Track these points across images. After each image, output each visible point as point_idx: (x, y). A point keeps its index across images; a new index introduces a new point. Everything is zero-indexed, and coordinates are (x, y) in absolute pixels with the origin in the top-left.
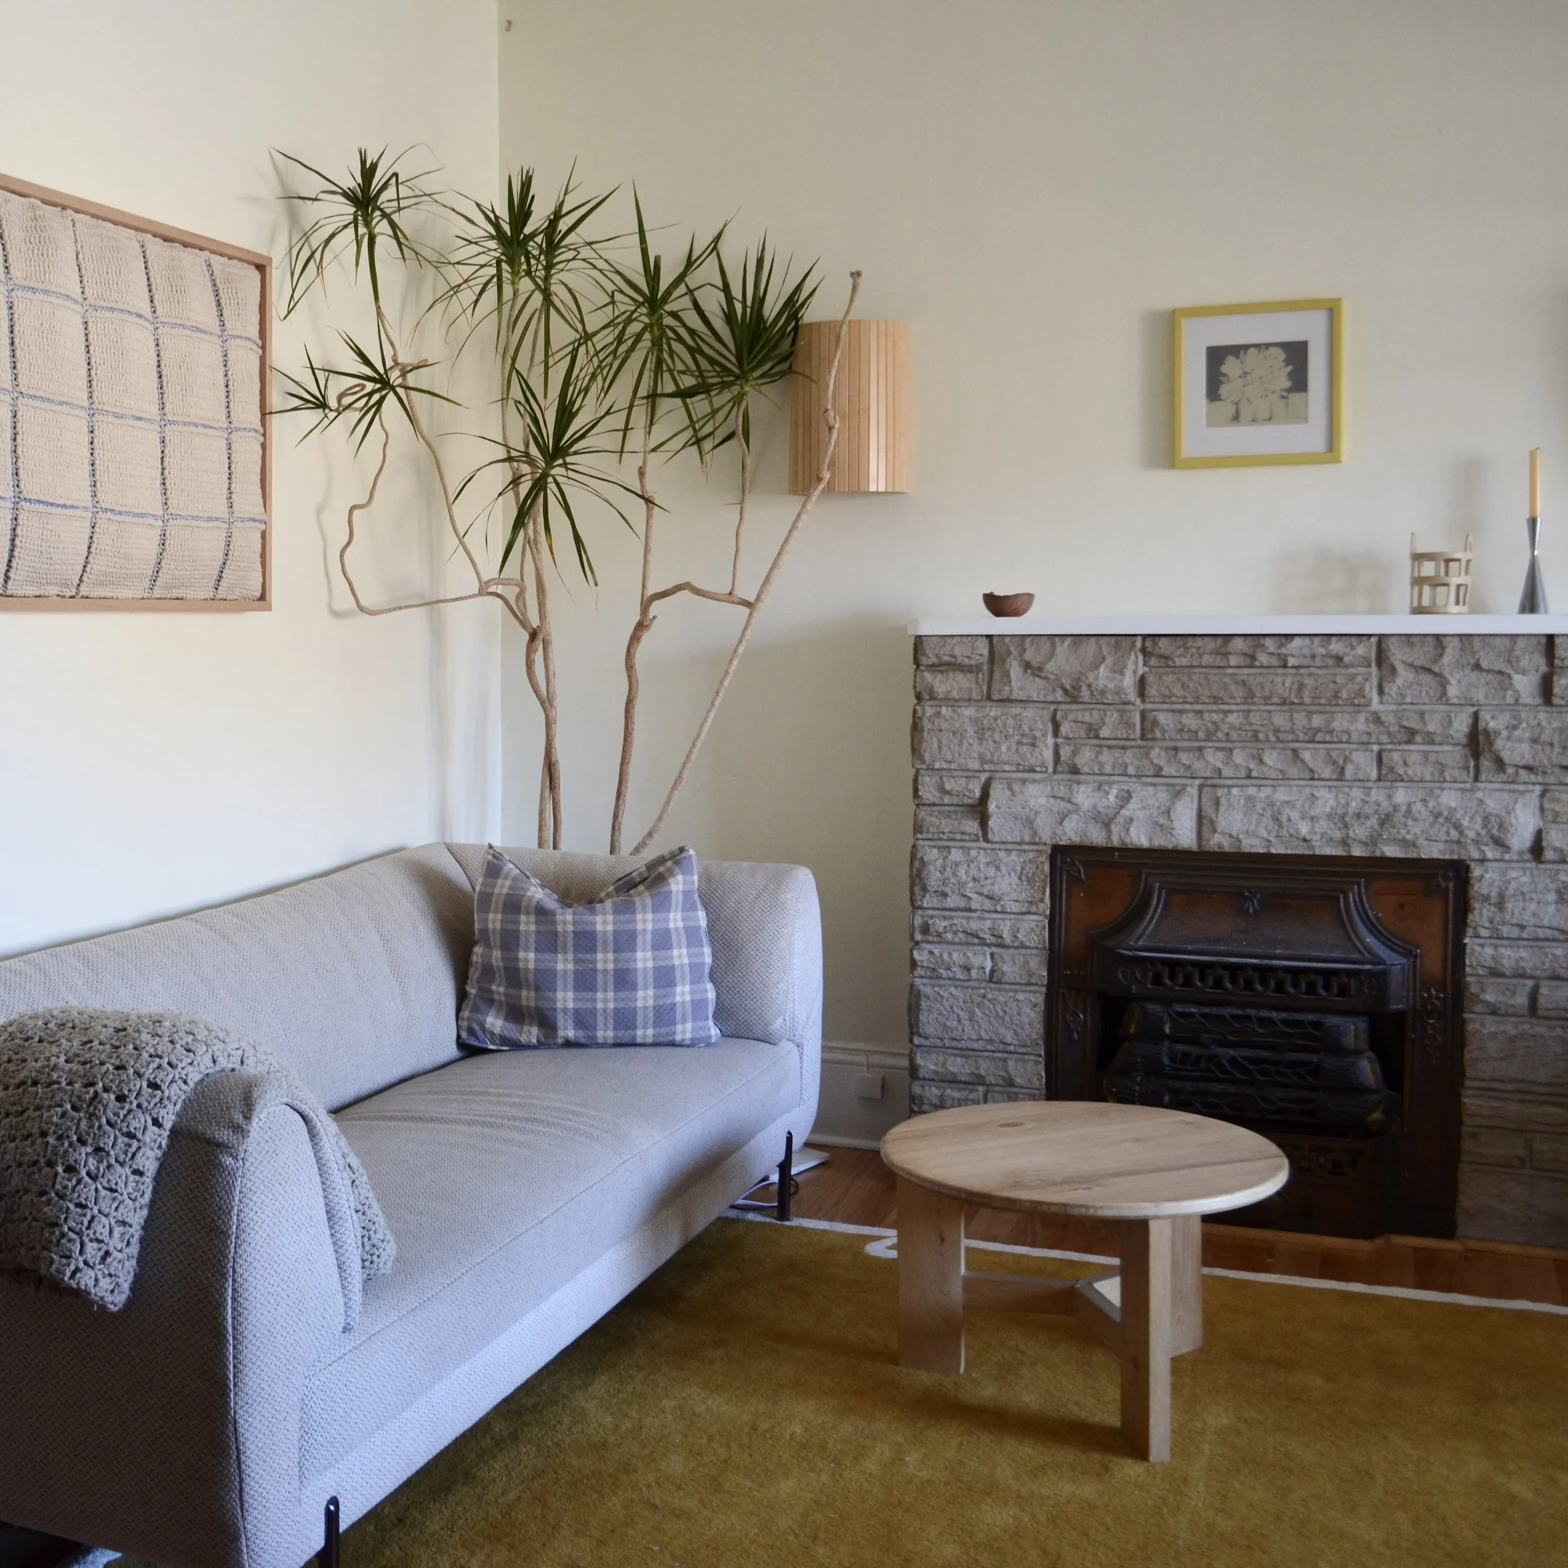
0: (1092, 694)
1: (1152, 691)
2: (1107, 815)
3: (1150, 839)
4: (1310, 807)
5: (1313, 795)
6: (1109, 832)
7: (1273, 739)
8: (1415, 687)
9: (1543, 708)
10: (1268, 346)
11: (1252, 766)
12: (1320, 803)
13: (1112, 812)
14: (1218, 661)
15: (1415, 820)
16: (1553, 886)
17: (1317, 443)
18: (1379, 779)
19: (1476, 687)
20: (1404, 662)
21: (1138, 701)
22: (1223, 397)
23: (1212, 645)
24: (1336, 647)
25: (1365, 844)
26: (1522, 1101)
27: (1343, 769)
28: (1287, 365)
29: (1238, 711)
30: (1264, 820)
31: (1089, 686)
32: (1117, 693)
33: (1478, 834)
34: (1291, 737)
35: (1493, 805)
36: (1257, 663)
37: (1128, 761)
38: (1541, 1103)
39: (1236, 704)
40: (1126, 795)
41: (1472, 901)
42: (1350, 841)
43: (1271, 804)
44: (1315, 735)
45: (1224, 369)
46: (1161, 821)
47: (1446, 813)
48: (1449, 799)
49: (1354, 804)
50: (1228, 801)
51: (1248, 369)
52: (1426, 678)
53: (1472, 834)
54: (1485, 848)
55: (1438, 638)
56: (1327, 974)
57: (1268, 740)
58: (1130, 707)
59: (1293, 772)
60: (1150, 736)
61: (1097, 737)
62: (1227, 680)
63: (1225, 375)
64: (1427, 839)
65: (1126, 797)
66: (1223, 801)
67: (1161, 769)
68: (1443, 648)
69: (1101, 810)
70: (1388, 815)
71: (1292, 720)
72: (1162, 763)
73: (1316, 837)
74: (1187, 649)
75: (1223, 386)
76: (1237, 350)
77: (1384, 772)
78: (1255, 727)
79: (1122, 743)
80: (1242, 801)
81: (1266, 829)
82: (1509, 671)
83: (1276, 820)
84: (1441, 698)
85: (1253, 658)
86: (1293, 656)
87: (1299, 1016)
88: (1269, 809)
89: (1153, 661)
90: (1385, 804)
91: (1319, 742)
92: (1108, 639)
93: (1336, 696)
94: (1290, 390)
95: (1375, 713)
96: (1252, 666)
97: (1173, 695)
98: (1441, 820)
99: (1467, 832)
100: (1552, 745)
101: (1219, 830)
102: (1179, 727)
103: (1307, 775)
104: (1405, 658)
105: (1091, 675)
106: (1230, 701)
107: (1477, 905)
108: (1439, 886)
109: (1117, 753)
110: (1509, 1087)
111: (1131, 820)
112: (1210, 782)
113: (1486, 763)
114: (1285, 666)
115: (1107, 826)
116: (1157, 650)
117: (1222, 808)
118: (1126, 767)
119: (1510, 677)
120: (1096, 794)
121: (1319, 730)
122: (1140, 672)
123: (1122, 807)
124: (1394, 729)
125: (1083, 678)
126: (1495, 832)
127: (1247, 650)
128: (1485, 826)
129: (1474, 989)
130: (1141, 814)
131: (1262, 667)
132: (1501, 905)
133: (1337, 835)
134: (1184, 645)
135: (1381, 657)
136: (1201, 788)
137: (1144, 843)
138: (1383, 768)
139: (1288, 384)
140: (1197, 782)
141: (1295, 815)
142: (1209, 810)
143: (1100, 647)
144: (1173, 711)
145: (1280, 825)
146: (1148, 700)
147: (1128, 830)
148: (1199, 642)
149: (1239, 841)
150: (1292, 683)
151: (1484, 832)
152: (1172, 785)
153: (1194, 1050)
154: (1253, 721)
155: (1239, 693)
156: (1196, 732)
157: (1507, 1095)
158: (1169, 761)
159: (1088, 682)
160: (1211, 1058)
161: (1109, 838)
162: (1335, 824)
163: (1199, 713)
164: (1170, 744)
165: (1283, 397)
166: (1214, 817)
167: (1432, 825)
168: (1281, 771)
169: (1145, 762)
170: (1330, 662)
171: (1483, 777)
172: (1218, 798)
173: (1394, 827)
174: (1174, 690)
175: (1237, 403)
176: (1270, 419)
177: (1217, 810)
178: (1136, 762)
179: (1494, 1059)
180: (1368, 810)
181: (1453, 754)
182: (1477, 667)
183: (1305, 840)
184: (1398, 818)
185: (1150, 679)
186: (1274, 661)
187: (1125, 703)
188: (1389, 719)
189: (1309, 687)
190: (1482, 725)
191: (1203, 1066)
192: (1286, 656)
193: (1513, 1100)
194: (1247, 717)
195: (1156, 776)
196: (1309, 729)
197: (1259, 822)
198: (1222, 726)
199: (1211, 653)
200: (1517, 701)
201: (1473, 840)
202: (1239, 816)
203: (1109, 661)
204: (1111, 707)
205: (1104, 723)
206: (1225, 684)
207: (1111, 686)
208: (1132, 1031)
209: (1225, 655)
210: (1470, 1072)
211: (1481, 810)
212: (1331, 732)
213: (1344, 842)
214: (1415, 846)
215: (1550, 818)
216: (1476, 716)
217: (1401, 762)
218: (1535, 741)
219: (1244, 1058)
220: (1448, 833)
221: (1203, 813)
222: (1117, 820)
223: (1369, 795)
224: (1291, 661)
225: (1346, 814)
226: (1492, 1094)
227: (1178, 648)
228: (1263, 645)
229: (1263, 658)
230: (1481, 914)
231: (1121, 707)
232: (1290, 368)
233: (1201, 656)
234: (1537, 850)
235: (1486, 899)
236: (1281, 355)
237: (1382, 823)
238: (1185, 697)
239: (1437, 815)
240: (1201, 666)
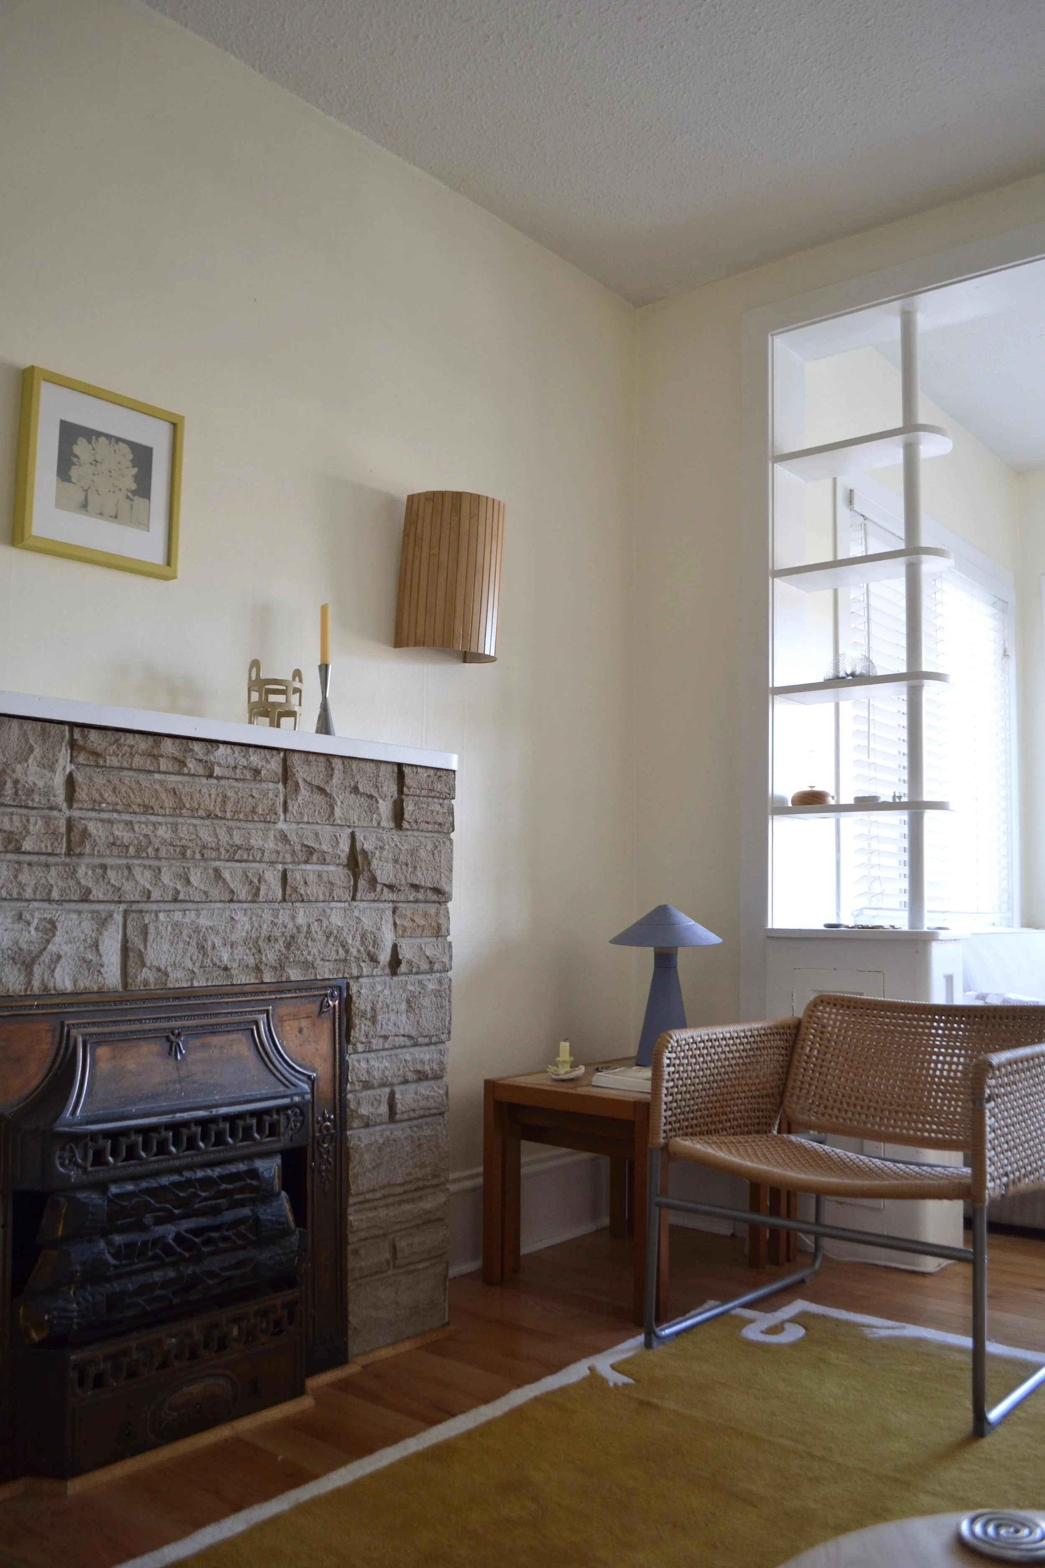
0: (16, 794)
1: (82, 794)
2: (30, 952)
3: (75, 982)
4: (231, 932)
5: (232, 918)
6: (30, 974)
7: (198, 856)
8: (310, 806)
9: (394, 832)
10: (118, 440)
11: (179, 887)
12: (239, 926)
13: (36, 949)
14: (149, 765)
15: (313, 940)
16: (404, 996)
17: (157, 556)
18: (284, 900)
19: (353, 809)
20: (305, 780)
21: (64, 806)
22: (73, 480)
23: (143, 744)
24: (255, 759)
25: (275, 969)
26: (387, 1206)
27: (258, 889)
28: (133, 467)
29: (166, 824)
30: (190, 948)
31: (16, 782)
32: (46, 794)
33: (359, 951)
34: (214, 854)
35: (367, 923)
36: (186, 770)
37: (52, 882)
38: (400, 1203)
39: (164, 815)
40: (48, 926)
41: (354, 1018)
42: (263, 967)
43: (197, 930)
44: (235, 852)
45: (77, 449)
46: (90, 956)
47: (335, 932)
48: (336, 919)
49: (265, 927)
50: (156, 928)
51: (99, 459)
52: (318, 798)
53: (354, 951)
54: (363, 964)
55: (328, 757)
56: (258, 1114)
57: (193, 858)
58: (55, 813)
59: (214, 893)
60: (78, 851)
61: (18, 850)
62: (157, 787)
63: (77, 456)
64: (323, 960)
65: (50, 928)
66: (151, 929)
67: (89, 891)
68: (333, 769)
69: (24, 946)
70: (292, 937)
71: (216, 835)
72: (90, 885)
73: (235, 965)
74: (120, 746)
75: (73, 467)
76: (90, 434)
77: (288, 892)
78: (184, 842)
79: (43, 858)
80: (169, 928)
81: (191, 959)
82: (376, 795)
83: (201, 948)
84: (328, 819)
85: (183, 763)
86: (219, 765)
87: (233, 1168)
88: (195, 936)
89: (81, 758)
90: (290, 925)
91: (237, 861)
92: (34, 723)
93: (254, 811)
94: (135, 493)
95: (282, 831)
96: (180, 773)
97: (105, 801)
98: (332, 939)
99: (351, 950)
100: (407, 865)
101: (148, 964)
102: (111, 839)
103: (227, 897)
104: (305, 776)
105: (19, 768)
106: (161, 811)
107: (357, 1022)
108: (329, 1005)
109: (39, 872)
110: (377, 1195)
111: (59, 957)
112: (135, 907)
113: (362, 883)
114: (210, 776)
115: (28, 967)
116: (89, 745)
117: (151, 938)
118: (50, 891)
119: (377, 802)
120: (16, 926)
121: (239, 847)
122: (68, 771)
123: (48, 941)
124: (298, 848)
125: (9, 771)
126: (370, 948)
127: (177, 754)
128: (363, 943)
129: (353, 1105)
130: (67, 949)
131: (189, 775)
132: (374, 1020)
133: (252, 961)
134: (116, 741)
135: (286, 775)
136: (126, 913)
137: (69, 986)
138: (288, 888)
139: (134, 486)
140: (122, 907)
141: (218, 942)
142: (136, 940)
143: (25, 734)
144: (102, 821)
145: (205, 954)
146: (75, 805)
147: (53, 971)
148: (131, 740)
149: (166, 975)
150: (217, 795)
151: (362, 949)
152: (97, 912)
153: (137, 1237)
154: (182, 835)
155: (169, 802)
156: (127, 847)
157: (375, 1204)
158: (97, 881)
159: (14, 776)
160: (155, 1242)
161: (29, 983)
162: (250, 949)
163: (129, 824)
164: (97, 861)
165: (128, 498)
166: (142, 948)
167: (325, 945)
168: (205, 893)
169: (72, 883)
170: (248, 775)
171: (358, 896)
172: (146, 926)
173: (298, 949)
174: (106, 795)
175: (86, 491)
176: (116, 517)
177: (145, 940)
178: (60, 883)
179: (369, 1171)
180: (277, 933)
181: (338, 874)
182: (355, 790)
183: (226, 969)
184: (301, 939)
185: (79, 778)
186: (201, 770)
187: (51, 808)
188: (293, 838)
189: (232, 800)
190: (358, 846)
191: (150, 1254)
192: (213, 764)
193: (382, 1207)
194: (175, 831)
195: (82, 901)
196: (232, 846)
197: (185, 951)
198: (154, 840)
199: (142, 755)
200: (379, 823)
201: (355, 957)
202: (165, 947)
203: (37, 752)
204: (34, 812)
205: (28, 832)
206: (156, 791)
207: (40, 784)
208: (60, 1233)
209: (156, 757)
210: (353, 1189)
211: (360, 929)
212: (249, 849)
213: (258, 969)
214: (313, 967)
215: (400, 933)
216: (353, 836)
217: (302, 882)
218: (396, 861)
219: (189, 1231)
220: (337, 953)
221: (130, 945)
222: (42, 959)
223: (277, 917)
224: (217, 771)
225: (258, 938)
226: (366, 1206)
227: (110, 745)
228: (192, 750)
229: (191, 765)
230: (360, 1030)
231: (46, 812)
232: (136, 470)
233: (132, 756)
234: (395, 963)
235: (364, 1014)
236: (128, 454)
237: (288, 946)
238: (117, 804)
239: (328, 935)
240: (130, 769)
